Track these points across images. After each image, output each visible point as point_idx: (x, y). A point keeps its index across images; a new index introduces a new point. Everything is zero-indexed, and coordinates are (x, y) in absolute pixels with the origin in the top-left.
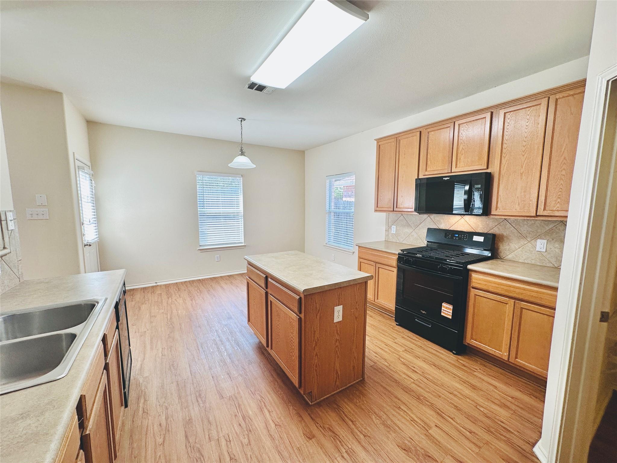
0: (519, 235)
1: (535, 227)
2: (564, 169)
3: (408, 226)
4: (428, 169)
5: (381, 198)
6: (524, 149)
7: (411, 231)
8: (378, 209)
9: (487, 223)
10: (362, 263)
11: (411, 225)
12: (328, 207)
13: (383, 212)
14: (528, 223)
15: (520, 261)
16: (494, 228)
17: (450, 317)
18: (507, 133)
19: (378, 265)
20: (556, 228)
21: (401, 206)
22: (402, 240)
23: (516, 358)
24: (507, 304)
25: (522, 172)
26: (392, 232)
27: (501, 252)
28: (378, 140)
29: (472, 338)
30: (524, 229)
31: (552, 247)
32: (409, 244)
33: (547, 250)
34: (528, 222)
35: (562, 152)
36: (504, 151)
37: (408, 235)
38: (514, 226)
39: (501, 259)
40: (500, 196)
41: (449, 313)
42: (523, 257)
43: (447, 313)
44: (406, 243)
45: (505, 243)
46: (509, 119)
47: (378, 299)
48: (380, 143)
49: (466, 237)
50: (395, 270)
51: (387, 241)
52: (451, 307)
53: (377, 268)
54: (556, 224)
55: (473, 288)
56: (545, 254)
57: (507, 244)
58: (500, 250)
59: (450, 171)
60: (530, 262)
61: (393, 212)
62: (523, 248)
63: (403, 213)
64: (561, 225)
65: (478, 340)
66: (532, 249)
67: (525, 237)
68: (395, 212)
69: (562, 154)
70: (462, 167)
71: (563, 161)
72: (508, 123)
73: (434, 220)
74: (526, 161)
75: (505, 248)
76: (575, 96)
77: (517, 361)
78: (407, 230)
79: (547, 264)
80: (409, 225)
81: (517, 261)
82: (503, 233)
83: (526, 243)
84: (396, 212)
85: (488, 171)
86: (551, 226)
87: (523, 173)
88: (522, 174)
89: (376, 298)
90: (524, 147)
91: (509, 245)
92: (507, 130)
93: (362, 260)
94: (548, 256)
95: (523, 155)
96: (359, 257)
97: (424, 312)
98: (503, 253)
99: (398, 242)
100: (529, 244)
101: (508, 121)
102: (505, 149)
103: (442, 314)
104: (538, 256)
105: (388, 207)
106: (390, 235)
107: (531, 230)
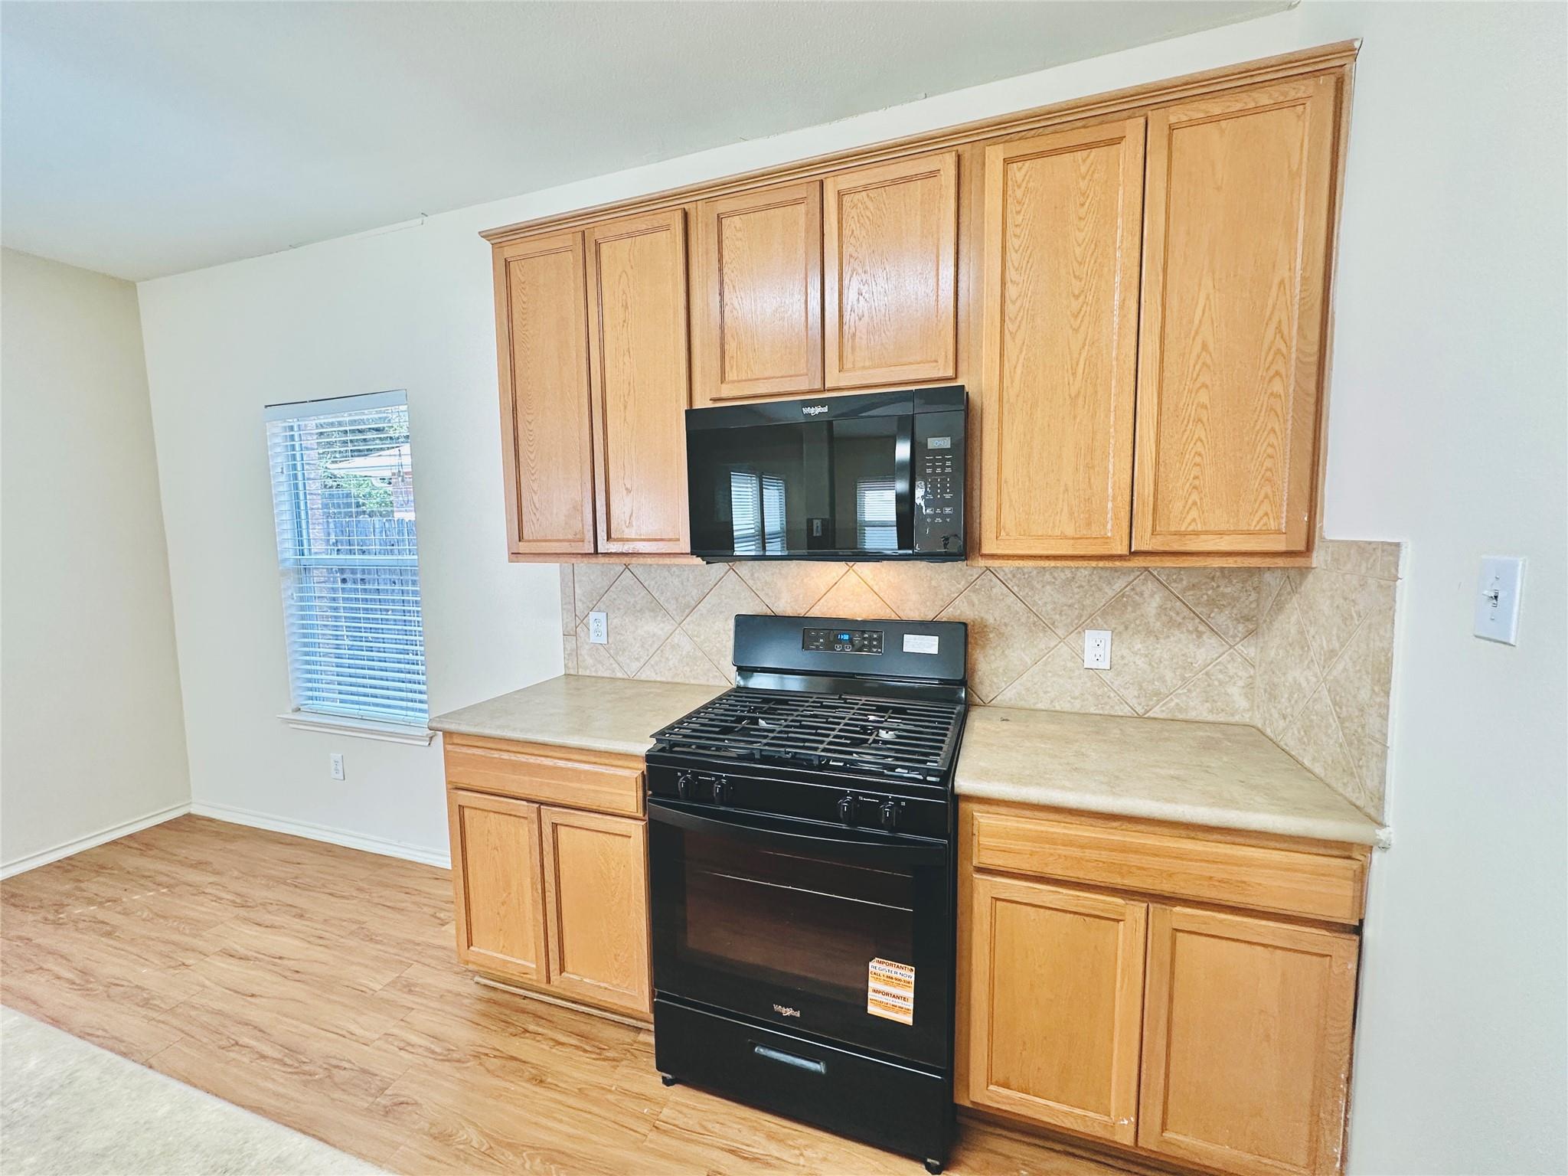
0: (1034, 619)
1: (1076, 590)
2: (1204, 385)
3: (653, 610)
4: (731, 375)
5: (536, 498)
6: (1075, 305)
7: (668, 627)
8: (523, 547)
9: (934, 583)
10: (467, 812)
11: (666, 605)
12: (289, 545)
13: (548, 558)
14: (1054, 578)
15: (1040, 706)
16: (957, 602)
17: (908, 1020)
18: (1016, 242)
19: (549, 815)
20: (1133, 589)
21: (627, 530)
22: (635, 665)
23: (1164, 1127)
24: (1118, 921)
25: (1073, 395)
26: (593, 638)
27: (981, 683)
28: (499, 238)
29: (989, 1081)
30: (1046, 597)
31: (1125, 652)
32: (664, 679)
33: (1114, 662)
34: (1056, 575)
35: (1196, 322)
36: (1010, 309)
37: (656, 646)
38: (1015, 589)
39: (984, 705)
40: (1006, 482)
41: (899, 1003)
42: (1046, 692)
43: (890, 1000)
44: (653, 677)
45: (991, 652)
46: (1019, 187)
47: (562, 970)
48: (509, 252)
49: (879, 639)
50: (637, 831)
51: (577, 677)
52: (908, 974)
53: (547, 830)
54: (1132, 578)
55: (981, 870)
56: (1107, 677)
57: (998, 653)
58: (980, 673)
59: (818, 385)
60: (1067, 707)
61: (594, 560)
62: (1046, 664)
63: (634, 560)
64: (1146, 580)
65: (1013, 1083)
66: (1070, 664)
67: (1049, 627)
68: (602, 560)
69: (1197, 333)
70: (864, 368)
71: (1199, 357)
72: (1019, 203)
73: (750, 583)
74: (1084, 354)
75: (993, 666)
76: (1223, 124)
77: (1168, 1143)
78: (653, 627)
79: (1117, 708)
80: (656, 607)
81: (1032, 707)
82: (986, 617)
83: (1052, 644)
84: (606, 560)
85: (959, 383)
86: (1119, 584)
87: (1077, 396)
88: (1074, 399)
89: (554, 966)
90: (1077, 297)
91: (1006, 657)
92: (1018, 231)
93: (465, 797)
94: (1116, 683)
95: (1076, 330)
96: (448, 782)
97: (788, 1012)
98: (987, 683)
99: (620, 675)
100: (1064, 649)
101: (1019, 193)
102: (1014, 302)
103: (872, 1009)
104: (1089, 684)
105: (571, 537)
106: (584, 652)
107: (1063, 600)
